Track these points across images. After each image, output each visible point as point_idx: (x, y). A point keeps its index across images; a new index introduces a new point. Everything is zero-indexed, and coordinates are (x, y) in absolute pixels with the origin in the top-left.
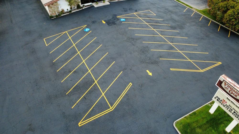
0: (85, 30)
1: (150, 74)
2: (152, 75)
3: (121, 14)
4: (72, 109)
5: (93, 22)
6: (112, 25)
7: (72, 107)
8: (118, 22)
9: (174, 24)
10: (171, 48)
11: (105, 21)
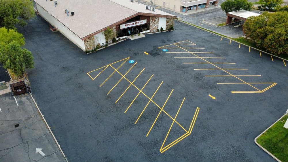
0: (129, 62)
1: (214, 98)
2: (215, 99)
3: (161, 46)
4: (147, 137)
5: (136, 54)
6: (156, 56)
7: (147, 135)
8: (161, 53)
9: (217, 52)
10: (224, 73)
11: (147, 52)
